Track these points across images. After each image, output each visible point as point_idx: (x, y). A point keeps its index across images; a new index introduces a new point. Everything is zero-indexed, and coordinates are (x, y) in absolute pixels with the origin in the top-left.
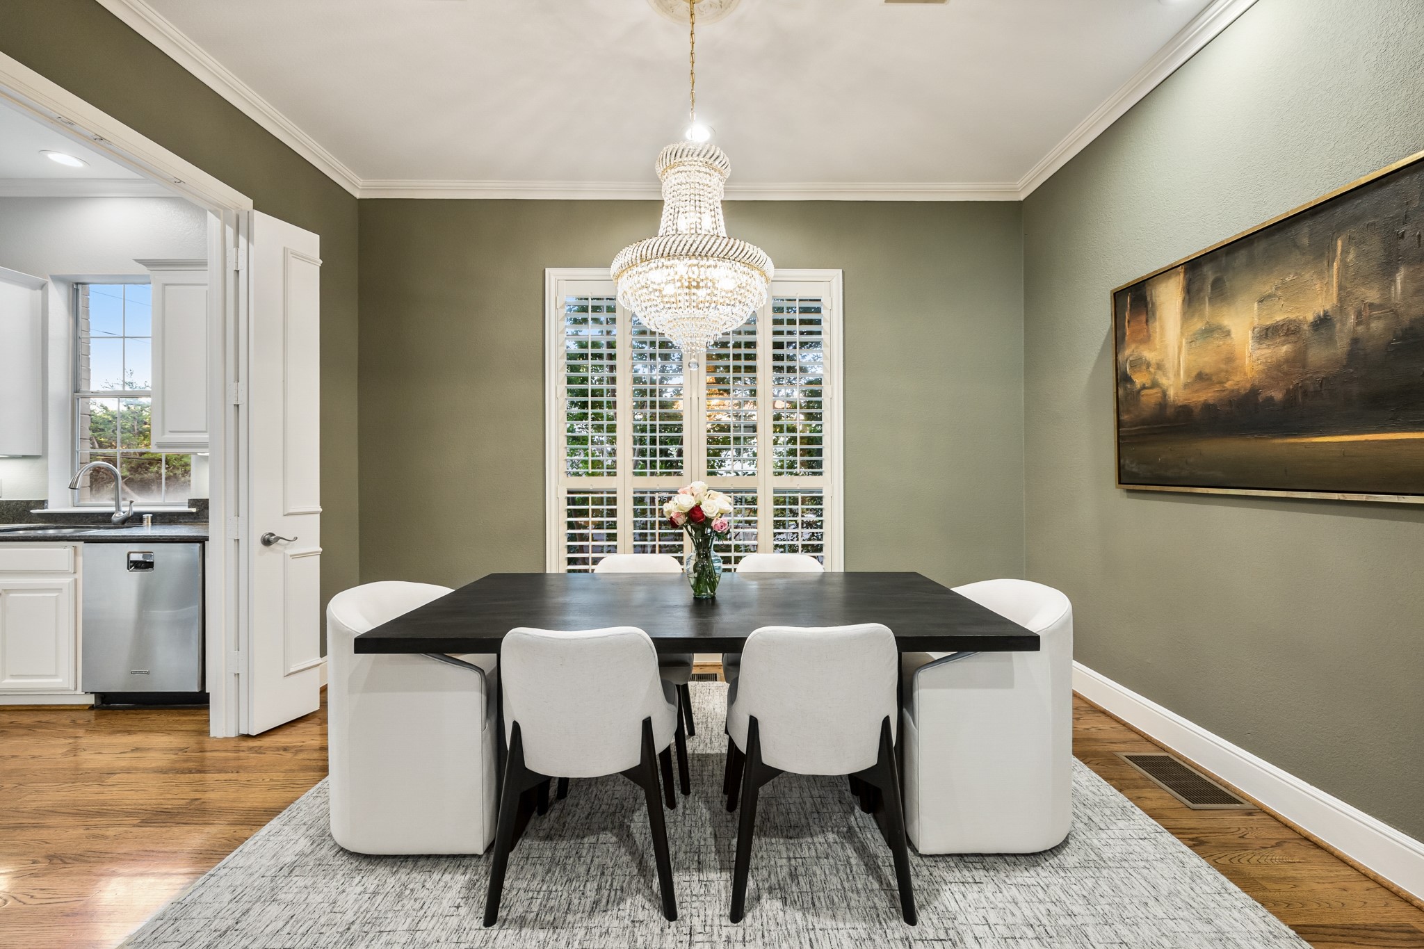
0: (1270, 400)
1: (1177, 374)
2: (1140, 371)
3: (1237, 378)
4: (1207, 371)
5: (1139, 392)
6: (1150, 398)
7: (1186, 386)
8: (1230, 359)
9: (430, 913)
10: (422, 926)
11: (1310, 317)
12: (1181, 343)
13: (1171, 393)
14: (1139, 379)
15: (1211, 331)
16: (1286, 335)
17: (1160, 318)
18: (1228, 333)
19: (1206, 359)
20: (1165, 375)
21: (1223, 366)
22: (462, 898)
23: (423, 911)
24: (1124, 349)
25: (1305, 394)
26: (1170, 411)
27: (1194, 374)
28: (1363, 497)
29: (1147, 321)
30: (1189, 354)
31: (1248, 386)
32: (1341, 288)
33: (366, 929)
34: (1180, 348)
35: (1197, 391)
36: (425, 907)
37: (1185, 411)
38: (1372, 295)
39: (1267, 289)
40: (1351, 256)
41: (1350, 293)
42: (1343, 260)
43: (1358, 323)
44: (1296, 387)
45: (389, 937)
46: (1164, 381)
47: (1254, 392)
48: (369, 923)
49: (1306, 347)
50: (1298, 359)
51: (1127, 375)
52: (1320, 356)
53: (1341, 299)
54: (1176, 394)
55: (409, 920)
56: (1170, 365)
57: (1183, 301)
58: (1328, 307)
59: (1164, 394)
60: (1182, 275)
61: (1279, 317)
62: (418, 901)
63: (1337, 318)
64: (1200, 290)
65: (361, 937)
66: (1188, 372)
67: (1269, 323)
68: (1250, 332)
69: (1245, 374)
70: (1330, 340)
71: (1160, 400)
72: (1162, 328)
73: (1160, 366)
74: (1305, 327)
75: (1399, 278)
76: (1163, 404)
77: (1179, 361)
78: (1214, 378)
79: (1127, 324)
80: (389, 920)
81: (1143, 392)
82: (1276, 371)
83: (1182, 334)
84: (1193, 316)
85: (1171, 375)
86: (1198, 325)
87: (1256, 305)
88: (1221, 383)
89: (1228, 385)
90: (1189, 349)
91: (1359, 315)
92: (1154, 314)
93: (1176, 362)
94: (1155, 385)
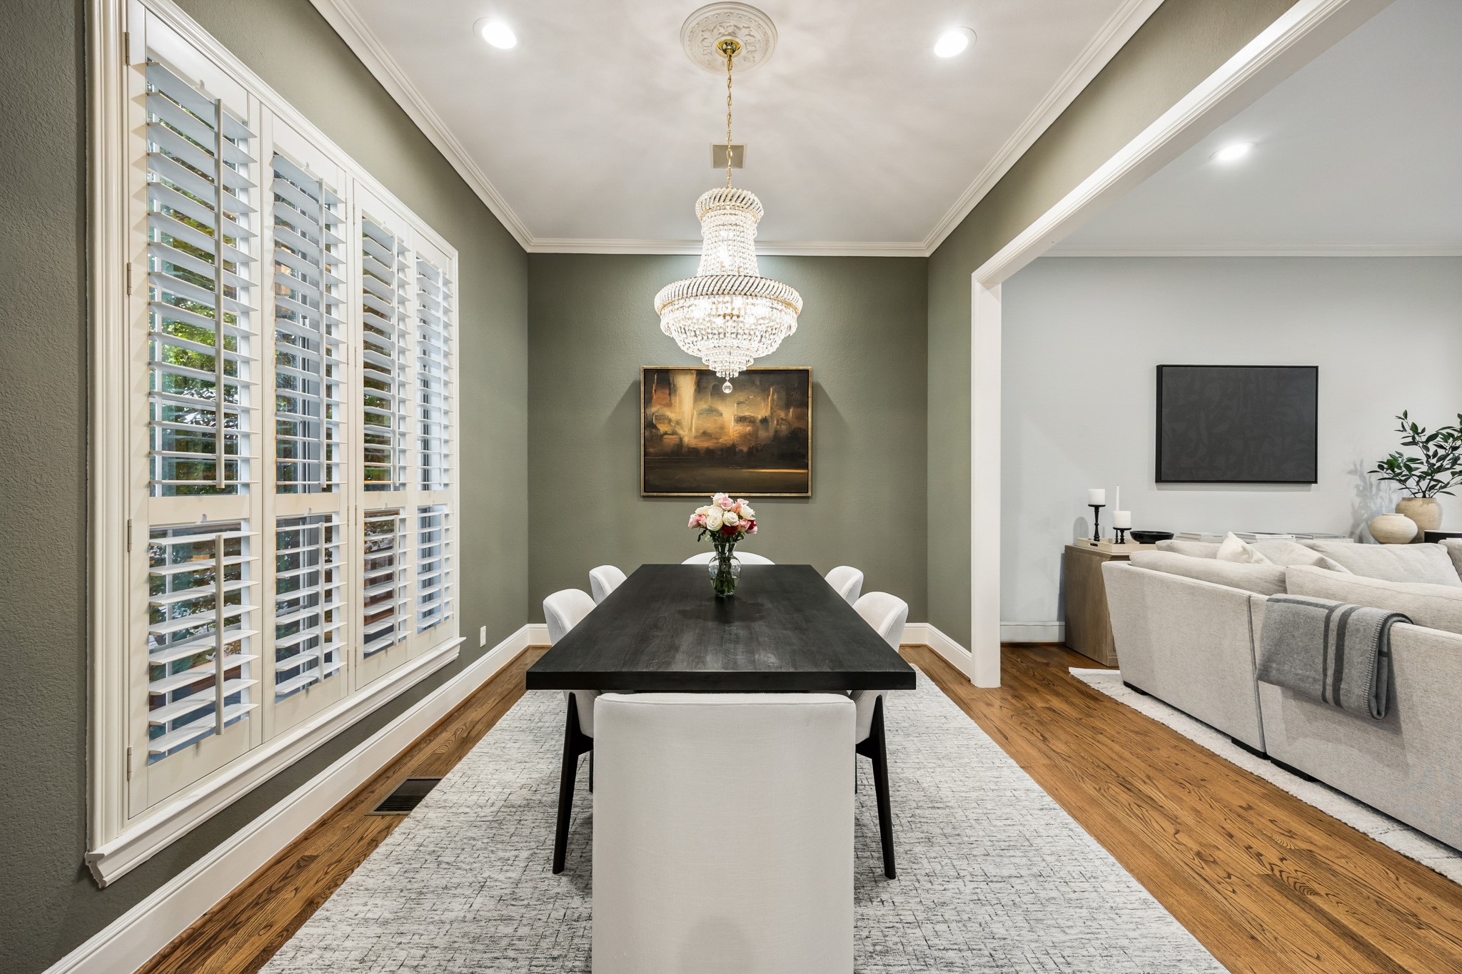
0: (741, 451)
1: (691, 429)
2: (664, 423)
3: (726, 438)
4: (709, 431)
5: (662, 436)
6: (670, 440)
7: (696, 437)
8: (722, 428)
9: (897, 919)
10: (911, 919)
11: (760, 417)
12: (693, 412)
13: (686, 440)
14: (663, 428)
15: (712, 411)
16: (749, 422)
17: (680, 395)
18: (721, 414)
19: (709, 425)
20: (682, 428)
21: (718, 430)
22: (872, 902)
23: (896, 925)
24: (651, 407)
25: (757, 450)
26: (684, 450)
27: (701, 431)
28: (778, 495)
29: (670, 394)
30: (698, 420)
31: (731, 443)
32: (771, 408)
33: (932, 962)
34: (692, 416)
35: (703, 441)
36: (891, 925)
37: (694, 452)
38: (782, 415)
39: (742, 399)
40: (775, 397)
41: (775, 412)
42: (773, 397)
43: (778, 424)
44: (753, 447)
45: (932, 938)
46: (681, 432)
47: (733, 446)
48: (925, 962)
49: (758, 430)
50: (754, 434)
51: (653, 424)
52: (763, 434)
53: (772, 413)
54: (689, 440)
55: (909, 931)
56: (686, 423)
57: (695, 390)
58: (767, 415)
59: (681, 439)
60: (695, 376)
61: (747, 414)
62: (887, 933)
63: (770, 420)
64: (706, 388)
65: (942, 961)
66: (697, 430)
67: (742, 415)
68: (733, 417)
69: (730, 436)
70: (767, 429)
71: (678, 442)
72: (681, 401)
73: (678, 423)
74: (758, 421)
75: (791, 410)
76: (680, 444)
77: (692, 423)
78: (713, 436)
79: (653, 391)
80: (916, 947)
81: (666, 436)
82: (744, 437)
83: (694, 408)
84: (701, 399)
85: (686, 430)
86: (703, 405)
87: (736, 405)
88: (717, 439)
89: (721, 440)
90: (698, 419)
91: (778, 421)
92: (675, 391)
93: (690, 423)
94: (674, 433)
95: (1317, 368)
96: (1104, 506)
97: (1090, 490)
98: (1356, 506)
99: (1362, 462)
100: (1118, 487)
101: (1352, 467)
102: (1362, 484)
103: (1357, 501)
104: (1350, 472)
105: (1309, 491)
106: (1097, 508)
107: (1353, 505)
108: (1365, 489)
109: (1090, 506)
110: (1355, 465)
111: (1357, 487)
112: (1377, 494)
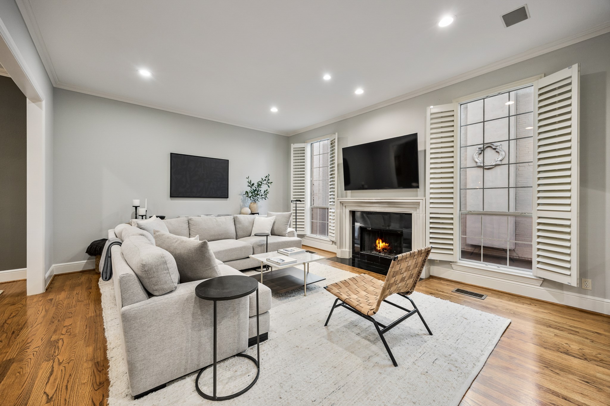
95: (228, 160)
96: (139, 206)
97: (133, 200)
98: (241, 205)
99: (243, 191)
100: (146, 199)
101: (240, 193)
102: (243, 198)
103: (242, 203)
104: (239, 195)
105: (227, 200)
106: (136, 207)
107: (240, 205)
108: (244, 200)
109: (133, 206)
110: (241, 192)
111: (242, 199)
112: (247, 201)
